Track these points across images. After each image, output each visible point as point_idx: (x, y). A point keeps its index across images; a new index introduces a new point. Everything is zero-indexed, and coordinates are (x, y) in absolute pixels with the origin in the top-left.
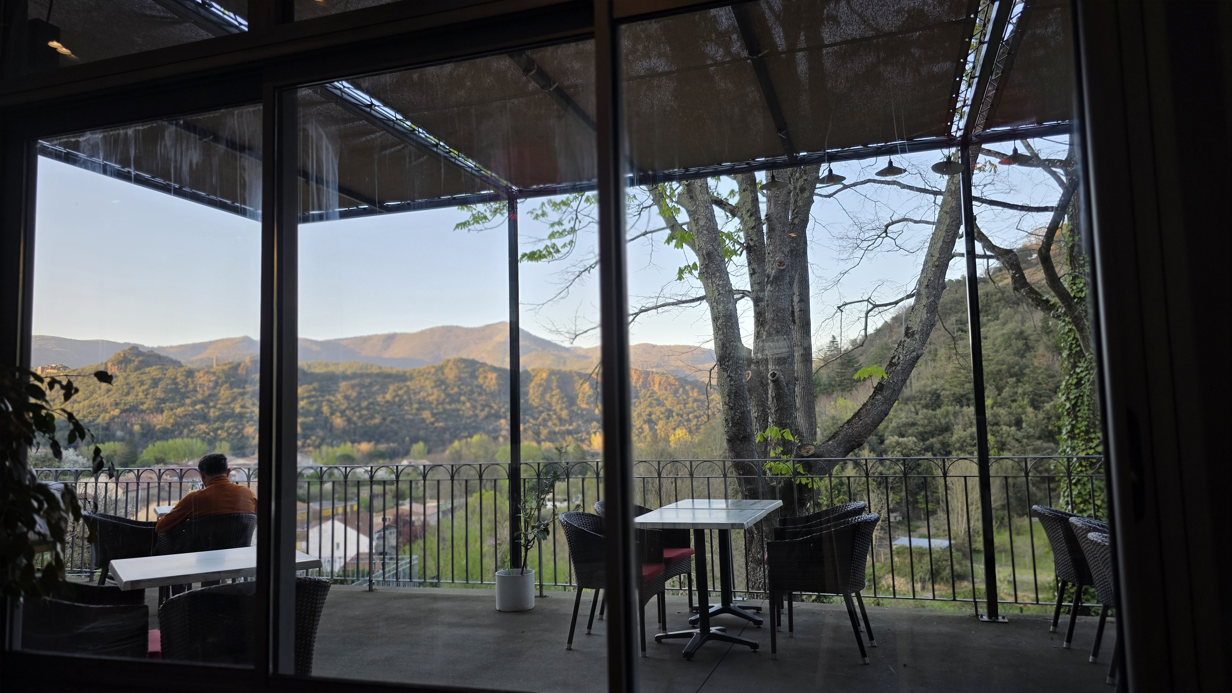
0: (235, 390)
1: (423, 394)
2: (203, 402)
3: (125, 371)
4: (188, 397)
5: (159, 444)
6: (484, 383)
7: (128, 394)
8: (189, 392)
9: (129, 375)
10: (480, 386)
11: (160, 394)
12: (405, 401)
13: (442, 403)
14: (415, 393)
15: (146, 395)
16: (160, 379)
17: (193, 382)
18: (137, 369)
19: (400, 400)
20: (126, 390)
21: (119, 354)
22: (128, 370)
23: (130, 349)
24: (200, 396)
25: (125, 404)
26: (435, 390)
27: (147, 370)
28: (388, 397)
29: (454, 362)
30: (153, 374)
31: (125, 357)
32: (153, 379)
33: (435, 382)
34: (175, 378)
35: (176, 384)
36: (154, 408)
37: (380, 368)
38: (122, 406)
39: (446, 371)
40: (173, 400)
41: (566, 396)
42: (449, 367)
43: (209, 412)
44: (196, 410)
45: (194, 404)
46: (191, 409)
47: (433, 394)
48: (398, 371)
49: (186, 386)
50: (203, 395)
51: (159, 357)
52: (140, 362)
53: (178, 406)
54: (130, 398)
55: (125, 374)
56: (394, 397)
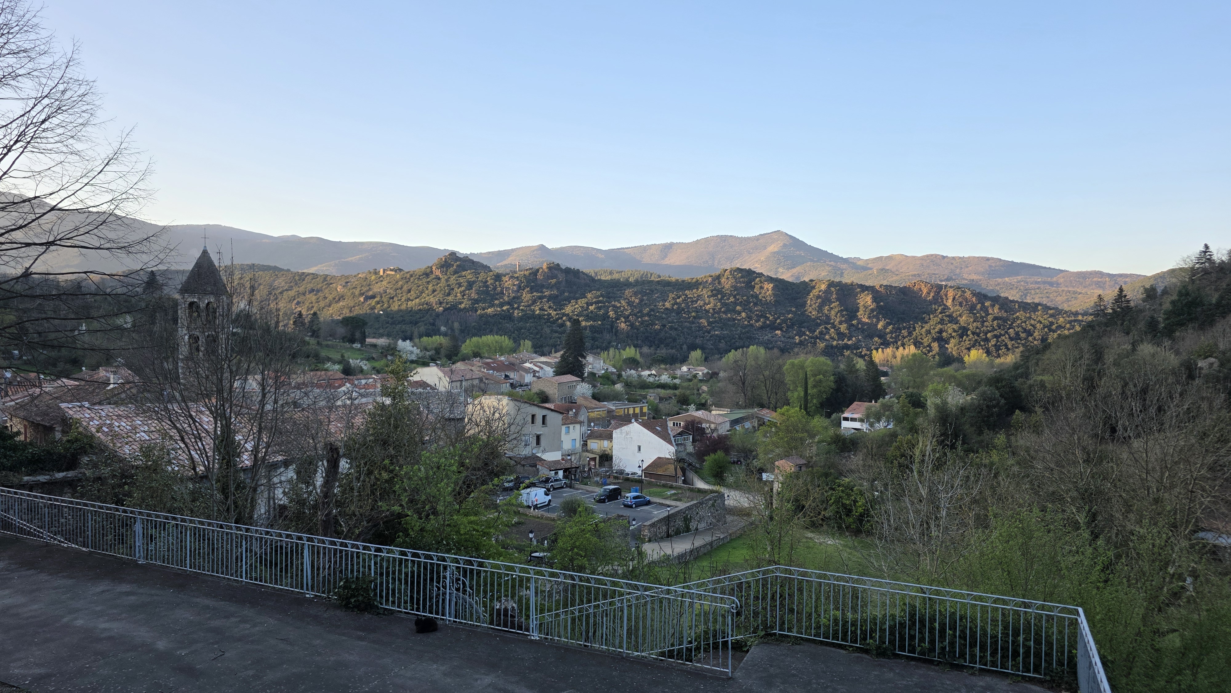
0: (535, 294)
1: (700, 303)
2: (508, 303)
3: (446, 274)
4: (497, 299)
5: (475, 339)
6: (760, 293)
7: (449, 294)
8: (497, 294)
9: (449, 278)
10: (756, 296)
11: (474, 296)
12: (683, 310)
13: (718, 313)
14: (692, 302)
15: (463, 296)
16: (474, 282)
17: (500, 285)
18: (455, 272)
19: (678, 308)
20: (447, 291)
21: (442, 259)
22: (448, 273)
23: (449, 255)
24: (506, 298)
25: (447, 303)
26: (712, 299)
27: (464, 273)
28: (668, 305)
29: (731, 272)
30: (468, 277)
31: (445, 261)
32: (468, 282)
33: (712, 291)
34: (487, 282)
35: (487, 287)
36: (470, 307)
37: (659, 277)
38: (444, 305)
39: (723, 280)
40: (485, 301)
41: (846, 310)
42: (725, 277)
43: (513, 313)
44: (503, 310)
45: (501, 305)
46: (499, 309)
47: (709, 304)
48: (678, 280)
49: (495, 288)
50: (508, 297)
51: (473, 262)
52: (457, 266)
53: (489, 307)
54: (450, 298)
55: (446, 277)
56: (673, 305)
